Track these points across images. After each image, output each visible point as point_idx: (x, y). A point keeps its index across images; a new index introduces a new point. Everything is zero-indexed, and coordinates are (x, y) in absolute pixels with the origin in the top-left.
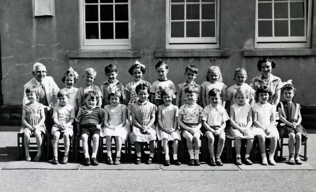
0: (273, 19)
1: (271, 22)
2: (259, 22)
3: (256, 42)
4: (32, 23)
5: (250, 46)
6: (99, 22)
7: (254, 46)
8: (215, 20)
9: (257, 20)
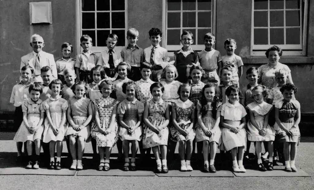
0: (269, 27)
1: (267, 30)
2: (255, 30)
3: (251, 51)
4: (29, 30)
5: (246, 53)
6: (96, 29)
7: (250, 54)
8: (211, 28)
9: (253, 28)
